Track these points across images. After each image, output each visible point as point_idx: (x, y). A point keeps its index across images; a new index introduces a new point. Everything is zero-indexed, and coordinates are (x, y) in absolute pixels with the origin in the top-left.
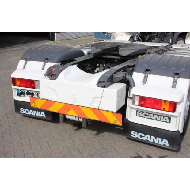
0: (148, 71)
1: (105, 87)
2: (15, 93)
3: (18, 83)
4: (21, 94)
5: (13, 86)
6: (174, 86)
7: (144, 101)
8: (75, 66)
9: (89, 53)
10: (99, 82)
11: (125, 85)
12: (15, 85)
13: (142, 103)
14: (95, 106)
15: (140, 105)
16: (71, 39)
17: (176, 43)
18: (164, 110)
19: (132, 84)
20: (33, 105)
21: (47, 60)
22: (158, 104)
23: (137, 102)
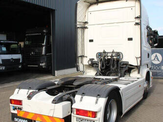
0: (83, 94)
1: (56, 103)
2: (12, 108)
3: (13, 102)
4: (14, 109)
5: (10, 104)
6: (96, 103)
7: (79, 112)
8: (45, 92)
9: (58, 84)
10: (53, 101)
11: (70, 102)
12: (11, 103)
13: (78, 113)
14: (51, 115)
15: (77, 114)
17: (123, 76)
18: (89, 117)
19: (73, 102)
20: (18, 115)
21: (30, 88)
22: (86, 113)
23: (75, 113)
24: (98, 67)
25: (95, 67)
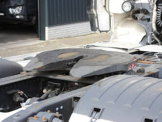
0: (97, 112)
16: (75, 37)
24: (149, 20)
25: (142, 19)
